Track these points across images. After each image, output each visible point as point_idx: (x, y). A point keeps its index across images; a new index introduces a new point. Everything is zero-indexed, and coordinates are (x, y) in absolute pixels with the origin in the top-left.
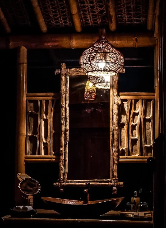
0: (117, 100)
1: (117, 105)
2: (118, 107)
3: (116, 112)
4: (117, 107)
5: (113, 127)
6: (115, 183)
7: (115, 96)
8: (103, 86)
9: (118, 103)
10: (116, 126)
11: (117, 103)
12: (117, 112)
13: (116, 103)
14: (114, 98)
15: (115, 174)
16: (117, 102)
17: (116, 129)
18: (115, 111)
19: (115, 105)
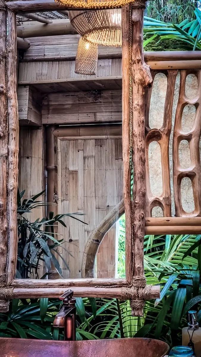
0: (142, 73)
1: (140, 86)
2: (143, 91)
3: (138, 105)
4: (141, 90)
5: (132, 142)
6: (138, 290)
7: (134, 63)
8: (106, 39)
9: (144, 81)
10: (140, 141)
11: (141, 80)
12: (140, 103)
13: (137, 80)
14: (132, 68)
15: (139, 266)
16: (140, 77)
17: (138, 149)
18: (135, 102)
19: (137, 85)
